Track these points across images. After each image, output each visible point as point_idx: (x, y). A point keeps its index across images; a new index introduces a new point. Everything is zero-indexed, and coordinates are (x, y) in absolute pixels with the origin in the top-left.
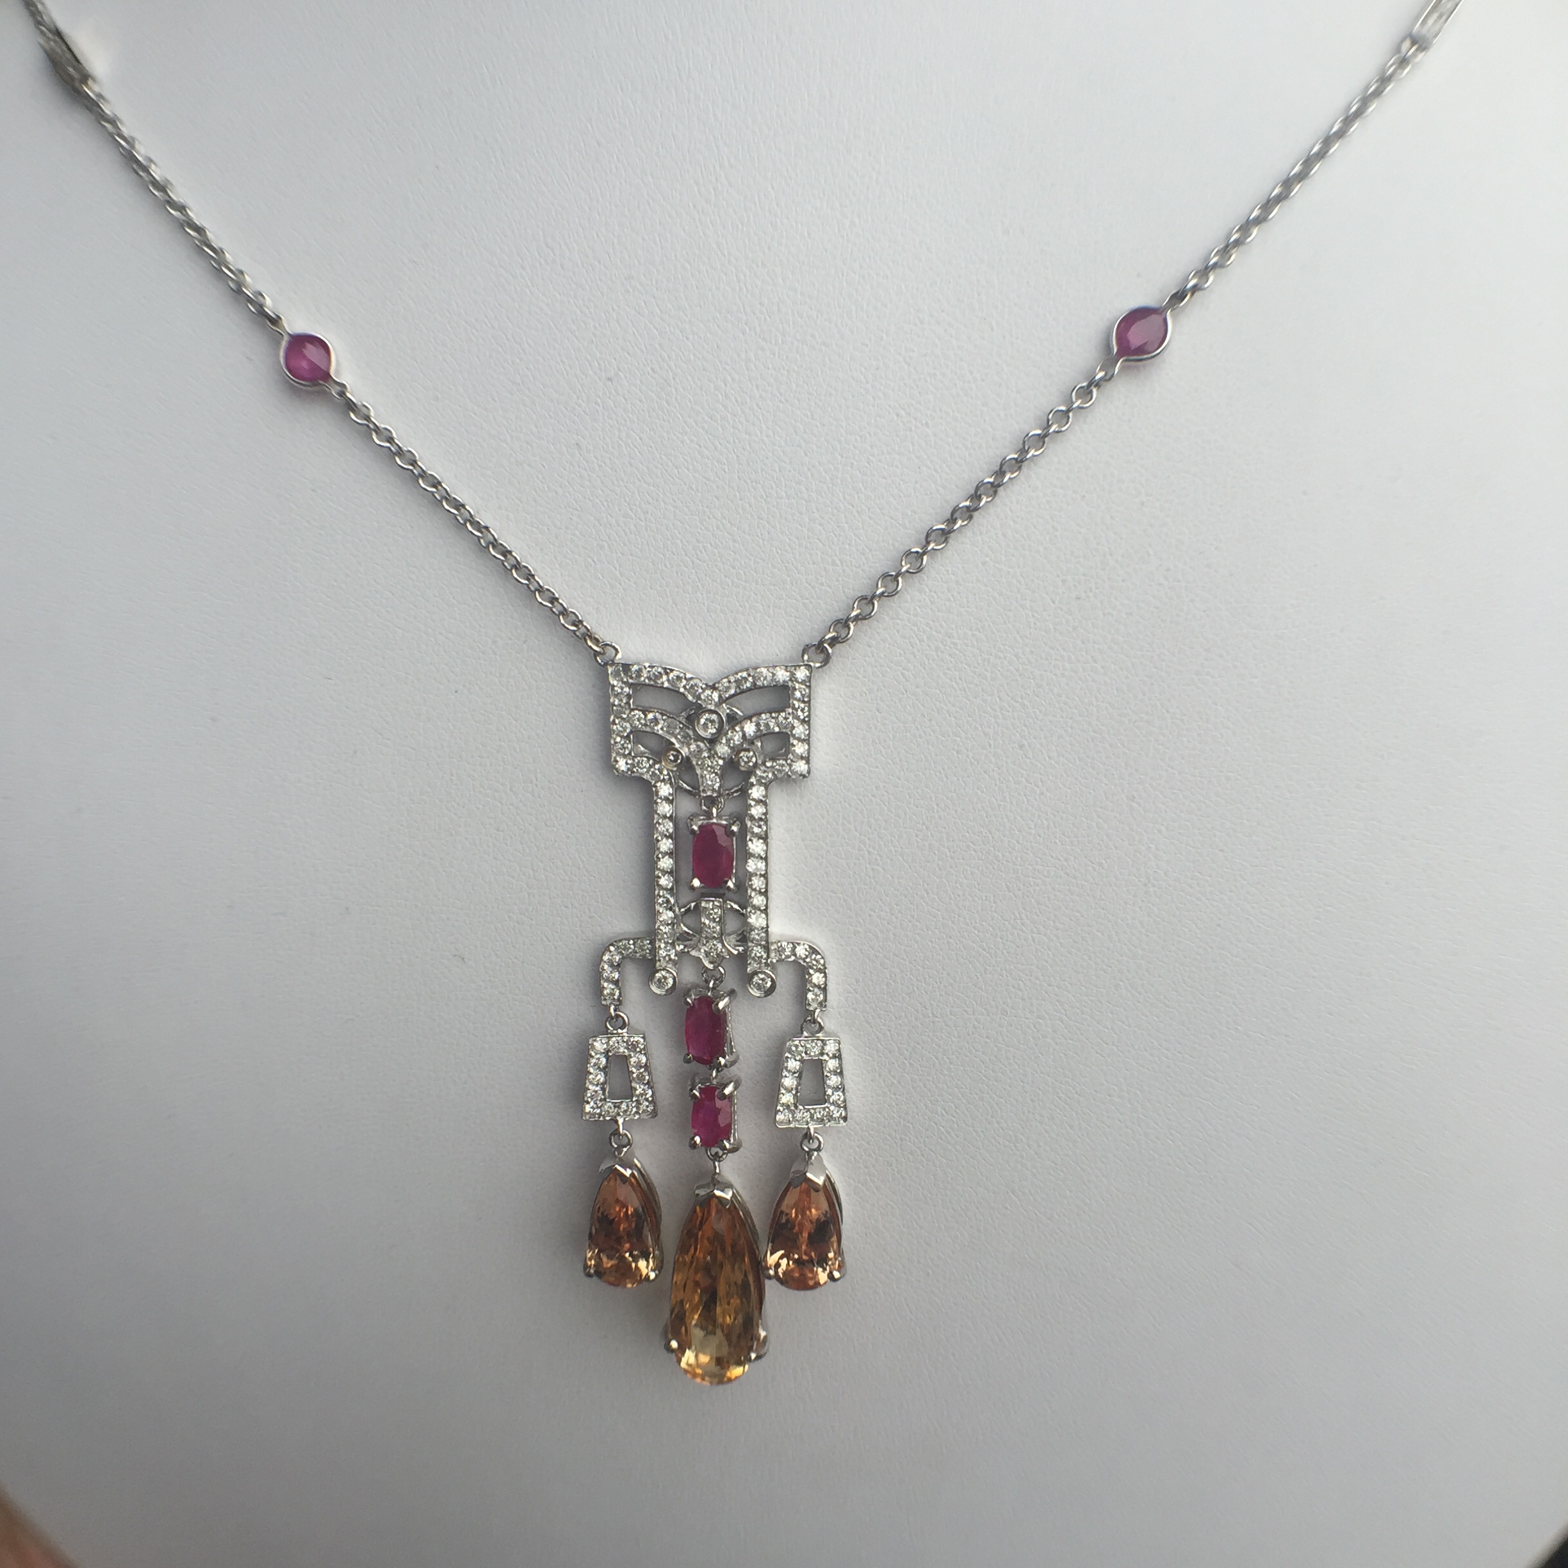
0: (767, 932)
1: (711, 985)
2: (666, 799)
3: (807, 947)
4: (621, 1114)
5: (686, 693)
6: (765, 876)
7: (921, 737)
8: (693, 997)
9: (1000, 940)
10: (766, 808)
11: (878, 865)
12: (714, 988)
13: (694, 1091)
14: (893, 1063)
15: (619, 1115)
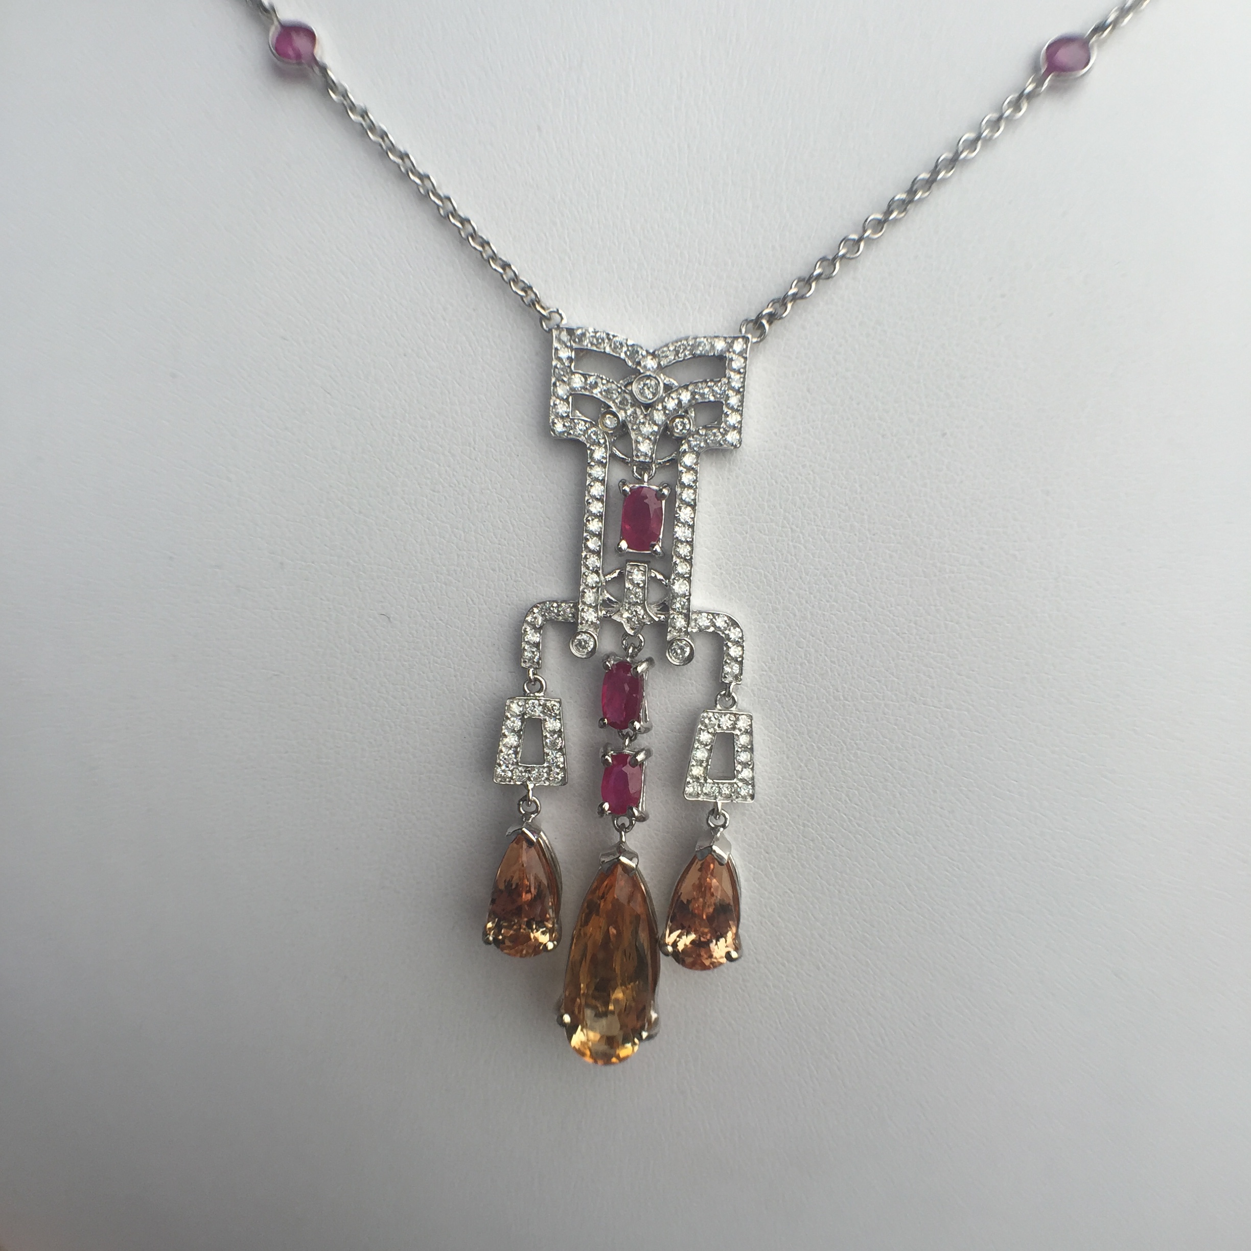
0: (689, 600)
1: (630, 651)
2: (600, 463)
3: (726, 618)
4: (532, 779)
5: (627, 360)
6: (690, 543)
7: (848, 419)
8: (612, 662)
9: (914, 625)
10: (696, 476)
11: (800, 543)
12: (632, 656)
13: (607, 757)
14: (802, 746)
15: (529, 779)
